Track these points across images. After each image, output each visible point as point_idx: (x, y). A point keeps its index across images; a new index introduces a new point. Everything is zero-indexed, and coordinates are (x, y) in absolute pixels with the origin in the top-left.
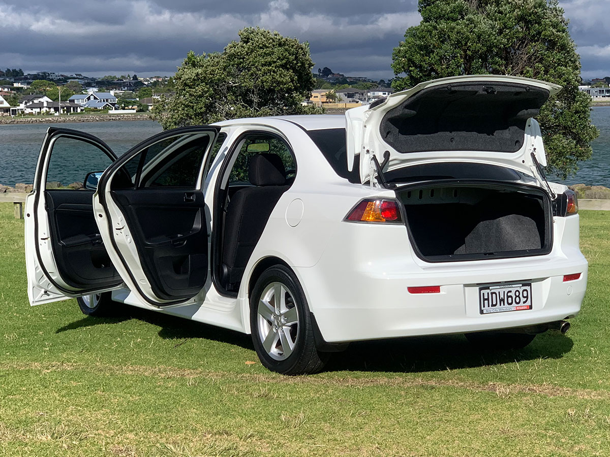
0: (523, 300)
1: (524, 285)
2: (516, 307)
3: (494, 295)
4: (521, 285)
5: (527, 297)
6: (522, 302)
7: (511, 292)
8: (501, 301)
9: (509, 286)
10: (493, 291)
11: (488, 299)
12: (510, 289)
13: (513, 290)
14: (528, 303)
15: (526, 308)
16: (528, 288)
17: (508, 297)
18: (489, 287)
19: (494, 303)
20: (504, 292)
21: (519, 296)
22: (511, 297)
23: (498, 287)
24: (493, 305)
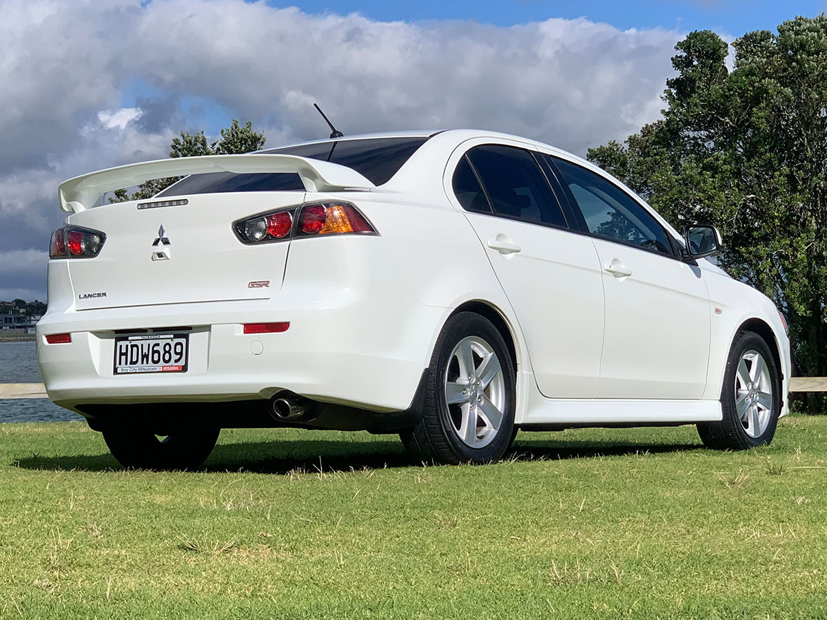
0: (175, 357)
1: (176, 336)
2: (163, 367)
3: (135, 349)
4: (172, 336)
5: (181, 354)
6: (173, 360)
7: (158, 345)
8: (143, 357)
9: (155, 337)
10: (133, 343)
11: (126, 354)
12: (157, 341)
13: (162, 343)
14: (182, 362)
15: (177, 368)
16: (183, 341)
17: (154, 352)
18: (127, 338)
19: (134, 360)
20: (149, 345)
21: (169, 352)
22: (158, 352)
23: (140, 338)
24: (132, 363)
